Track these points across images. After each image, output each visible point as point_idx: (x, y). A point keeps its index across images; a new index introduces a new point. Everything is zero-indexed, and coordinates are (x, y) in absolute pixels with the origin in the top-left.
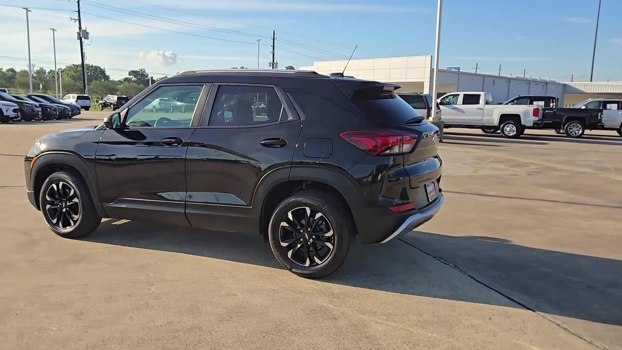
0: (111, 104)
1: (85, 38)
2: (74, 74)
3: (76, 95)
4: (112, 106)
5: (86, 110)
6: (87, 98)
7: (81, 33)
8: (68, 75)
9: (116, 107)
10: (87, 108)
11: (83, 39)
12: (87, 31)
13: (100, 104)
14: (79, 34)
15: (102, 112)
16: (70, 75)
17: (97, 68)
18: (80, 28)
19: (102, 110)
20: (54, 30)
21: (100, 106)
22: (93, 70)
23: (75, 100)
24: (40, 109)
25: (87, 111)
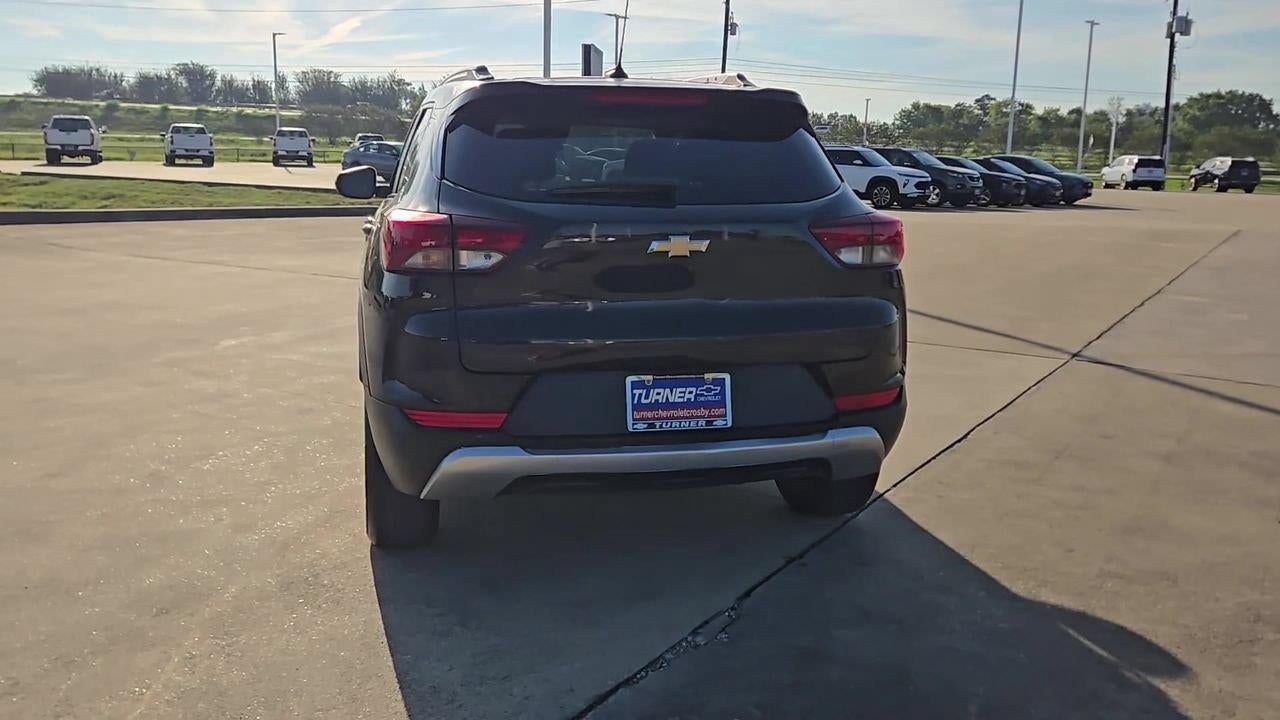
0: (1216, 177)
1: (1182, 34)
2: (1198, 113)
3: (1136, 159)
4: (1216, 181)
5: (1154, 190)
6: (1160, 164)
7: (1175, 24)
8: (1186, 115)
9: (1223, 183)
10: (1157, 186)
11: (1177, 35)
12: (1189, 17)
13: (1192, 177)
14: (1170, 26)
15: (1194, 194)
16: (1188, 116)
17: (1252, 98)
18: (1175, 13)
19: (1195, 189)
20: (1093, 24)
21: (1193, 180)
22: (1243, 102)
23: (1133, 167)
24: (980, 183)
25: (1158, 192)
